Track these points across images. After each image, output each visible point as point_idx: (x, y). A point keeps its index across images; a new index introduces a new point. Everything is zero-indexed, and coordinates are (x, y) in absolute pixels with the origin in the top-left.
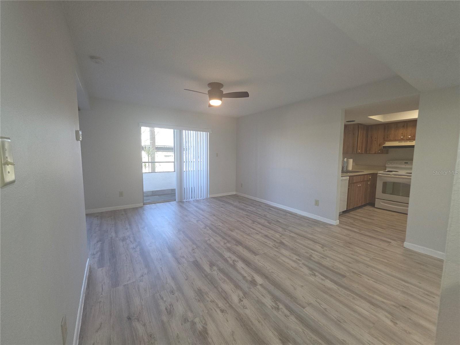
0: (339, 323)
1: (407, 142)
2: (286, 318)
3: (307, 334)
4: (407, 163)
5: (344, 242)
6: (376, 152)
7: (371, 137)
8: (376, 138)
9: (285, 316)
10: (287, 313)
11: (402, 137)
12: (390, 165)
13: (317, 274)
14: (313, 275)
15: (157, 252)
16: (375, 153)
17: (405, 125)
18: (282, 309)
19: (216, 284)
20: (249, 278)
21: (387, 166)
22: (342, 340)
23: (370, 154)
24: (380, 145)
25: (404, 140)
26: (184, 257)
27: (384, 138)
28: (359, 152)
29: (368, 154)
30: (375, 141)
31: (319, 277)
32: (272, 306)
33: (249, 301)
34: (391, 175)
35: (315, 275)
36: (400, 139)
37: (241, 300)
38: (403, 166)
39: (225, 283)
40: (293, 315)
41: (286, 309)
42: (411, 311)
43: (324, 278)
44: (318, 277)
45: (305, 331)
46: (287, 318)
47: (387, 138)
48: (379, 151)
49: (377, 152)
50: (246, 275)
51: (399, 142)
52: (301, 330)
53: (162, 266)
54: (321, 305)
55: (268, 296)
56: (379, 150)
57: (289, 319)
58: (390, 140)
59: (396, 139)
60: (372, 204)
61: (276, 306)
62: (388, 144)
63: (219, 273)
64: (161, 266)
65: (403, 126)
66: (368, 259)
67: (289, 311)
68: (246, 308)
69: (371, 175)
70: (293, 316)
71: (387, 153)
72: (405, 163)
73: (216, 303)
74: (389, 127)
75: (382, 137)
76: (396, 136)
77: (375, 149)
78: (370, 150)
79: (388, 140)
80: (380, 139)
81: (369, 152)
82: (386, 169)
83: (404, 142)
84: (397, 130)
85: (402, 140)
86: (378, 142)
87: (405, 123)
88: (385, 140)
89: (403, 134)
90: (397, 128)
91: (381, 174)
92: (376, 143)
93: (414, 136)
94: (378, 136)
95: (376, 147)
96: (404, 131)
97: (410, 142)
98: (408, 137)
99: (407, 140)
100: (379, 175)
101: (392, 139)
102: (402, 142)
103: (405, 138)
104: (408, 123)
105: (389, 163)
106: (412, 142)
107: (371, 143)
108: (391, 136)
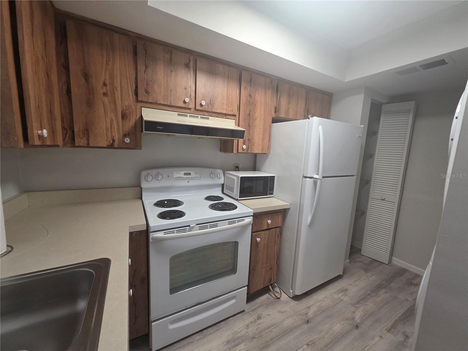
1: (197, 117)
6: (114, 141)
7: (87, 76)
8: (105, 85)
11: (187, 100)
12: (155, 184)
16: (111, 146)
17: (191, 65)
21: (144, 185)
23: (88, 146)
24: (124, 116)
25: (190, 109)
27: (136, 94)
28: (41, 137)
29: (79, 147)
30: (105, 94)
38: (184, 183)
47: (147, 92)
48: (127, 140)
49: (116, 142)
51: (179, 115)
56: (125, 136)
58: (156, 104)
65: (187, 66)
74: (146, 51)
75: (130, 89)
76: (171, 91)
77: (107, 129)
78: (87, 130)
79: (150, 101)
80: (121, 92)
81: (87, 142)
82: (144, 194)
83: (190, 116)
84: (172, 72)
85: (183, 109)
86: (117, 101)
87: (192, 58)
88: (139, 99)
89: (187, 89)
90: (170, 63)
91: (160, 235)
92: (107, 103)
93: (211, 103)
94: (112, 77)
95: (112, 121)
96: (189, 81)
97: (203, 118)
98: (199, 104)
99: (196, 111)
100: (154, 239)
101: (163, 103)
102: (186, 116)
103: (192, 106)
104: (198, 59)
105: (150, 178)
106: (208, 118)
107: (90, 103)
108: (156, 87)
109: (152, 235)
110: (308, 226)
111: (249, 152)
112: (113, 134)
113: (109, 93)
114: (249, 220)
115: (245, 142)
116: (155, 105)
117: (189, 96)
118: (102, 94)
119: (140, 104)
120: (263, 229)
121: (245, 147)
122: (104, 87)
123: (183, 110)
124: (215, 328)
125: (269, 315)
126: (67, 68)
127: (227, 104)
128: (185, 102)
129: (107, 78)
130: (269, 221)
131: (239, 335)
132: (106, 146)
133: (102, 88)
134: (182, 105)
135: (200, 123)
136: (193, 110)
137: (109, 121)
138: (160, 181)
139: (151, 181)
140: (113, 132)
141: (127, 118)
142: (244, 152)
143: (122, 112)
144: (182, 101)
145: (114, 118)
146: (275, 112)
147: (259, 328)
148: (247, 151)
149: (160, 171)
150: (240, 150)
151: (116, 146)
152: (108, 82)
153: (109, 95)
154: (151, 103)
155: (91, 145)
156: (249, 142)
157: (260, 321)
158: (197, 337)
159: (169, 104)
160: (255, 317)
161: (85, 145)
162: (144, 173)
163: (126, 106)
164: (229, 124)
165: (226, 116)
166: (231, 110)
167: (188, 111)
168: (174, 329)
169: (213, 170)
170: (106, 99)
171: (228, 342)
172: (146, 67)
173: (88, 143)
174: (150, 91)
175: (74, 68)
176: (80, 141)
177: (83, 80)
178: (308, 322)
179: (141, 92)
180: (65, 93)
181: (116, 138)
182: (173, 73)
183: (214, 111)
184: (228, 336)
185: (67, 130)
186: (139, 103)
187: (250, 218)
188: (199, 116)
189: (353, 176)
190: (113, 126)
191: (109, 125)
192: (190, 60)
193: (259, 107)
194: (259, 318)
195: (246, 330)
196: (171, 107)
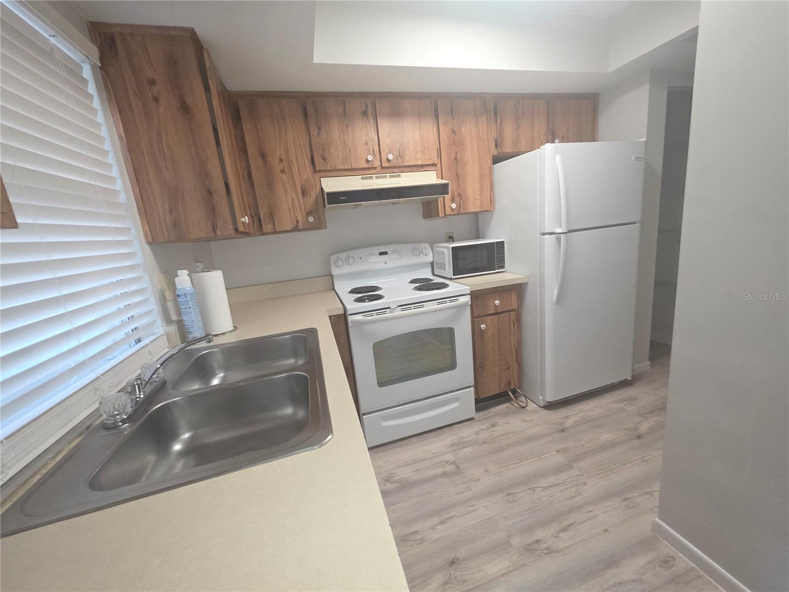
1: (385, 177)
6: (298, 222)
7: (263, 155)
8: (281, 160)
11: (369, 158)
12: (346, 269)
16: (296, 229)
17: (369, 111)
21: (335, 271)
23: (275, 232)
24: (304, 193)
25: (375, 168)
27: (313, 163)
29: (267, 234)
30: (283, 171)
36: (362, 165)
47: (324, 159)
48: (311, 219)
49: (300, 223)
51: (363, 178)
56: (308, 214)
58: (336, 170)
59: (353, 167)
62: (332, 185)
65: (365, 114)
72: (381, 254)
74: (316, 109)
75: (306, 159)
76: (350, 150)
77: (289, 210)
78: (271, 214)
79: (329, 169)
80: (298, 164)
81: (273, 227)
82: (336, 283)
83: (377, 177)
84: (348, 126)
85: (367, 170)
86: (295, 176)
87: (369, 102)
88: (316, 169)
89: (369, 144)
90: (345, 117)
91: (359, 317)
92: (286, 181)
93: (401, 154)
94: (287, 150)
95: (293, 199)
96: (370, 132)
97: (392, 176)
98: (385, 159)
99: (383, 170)
100: (353, 322)
101: (342, 167)
102: (371, 178)
103: (377, 164)
104: (376, 102)
105: (340, 263)
106: (399, 176)
107: (270, 185)
108: (332, 150)
109: (350, 318)
110: (556, 304)
111: (462, 211)
112: (296, 215)
113: (286, 169)
114: (467, 299)
115: (454, 200)
116: (335, 172)
117: (372, 152)
118: (280, 172)
119: (318, 175)
120: (490, 313)
121: (454, 206)
122: (281, 163)
123: (367, 172)
124: (436, 432)
125: (508, 423)
126: (244, 151)
127: (422, 151)
128: (367, 161)
129: (282, 152)
130: (497, 302)
131: (466, 440)
132: (290, 229)
133: (279, 165)
134: (365, 165)
135: (390, 184)
136: (379, 169)
137: (290, 201)
138: (352, 265)
139: (342, 266)
140: (296, 212)
141: (307, 194)
142: (453, 213)
143: (302, 187)
144: (364, 160)
145: (294, 196)
146: (496, 147)
147: (492, 435)
148: (459, 211)
149: (351, 253)
150: (448, 212)
151: (301, 228)
152: (283, 157)
153: (287, 172)
154: (330, 171)
155: (278, 230)
156: (460, 198)
157: (494, 429)
158: (415, 439)
159: (350, 167)
160: (488, 424)
161: (272, 231)
162: (333, 258)
163: (304, 180)
164: (429, 178)
165: (422, 168)
166: (429, 158)
167: (373, 171)
168: (387, 427)
169: (417, 245)
170: (284, 177)
171: (452, 445)
172: (319, 128)
173: (274, 229)
174: (326, 157)
175: (252, 149)
176: (267, 227)
177: (261, 160)
178: (563, 431)
179: (317, 159)
180: (246, 178)
181: (300, 219)
182: (349, 128)
183: (405, 164)
184: (452, 440)
185: (254, 218)
186: (317, 173)
187: (466, 297)
188: (388, 175)
189: (634, 223)
190: (295, 207)
191: (290, 204)
192: (367, 106)
193: (469, 146)
194: (494, 426)
195: (475, 436)
196: (352, 171)
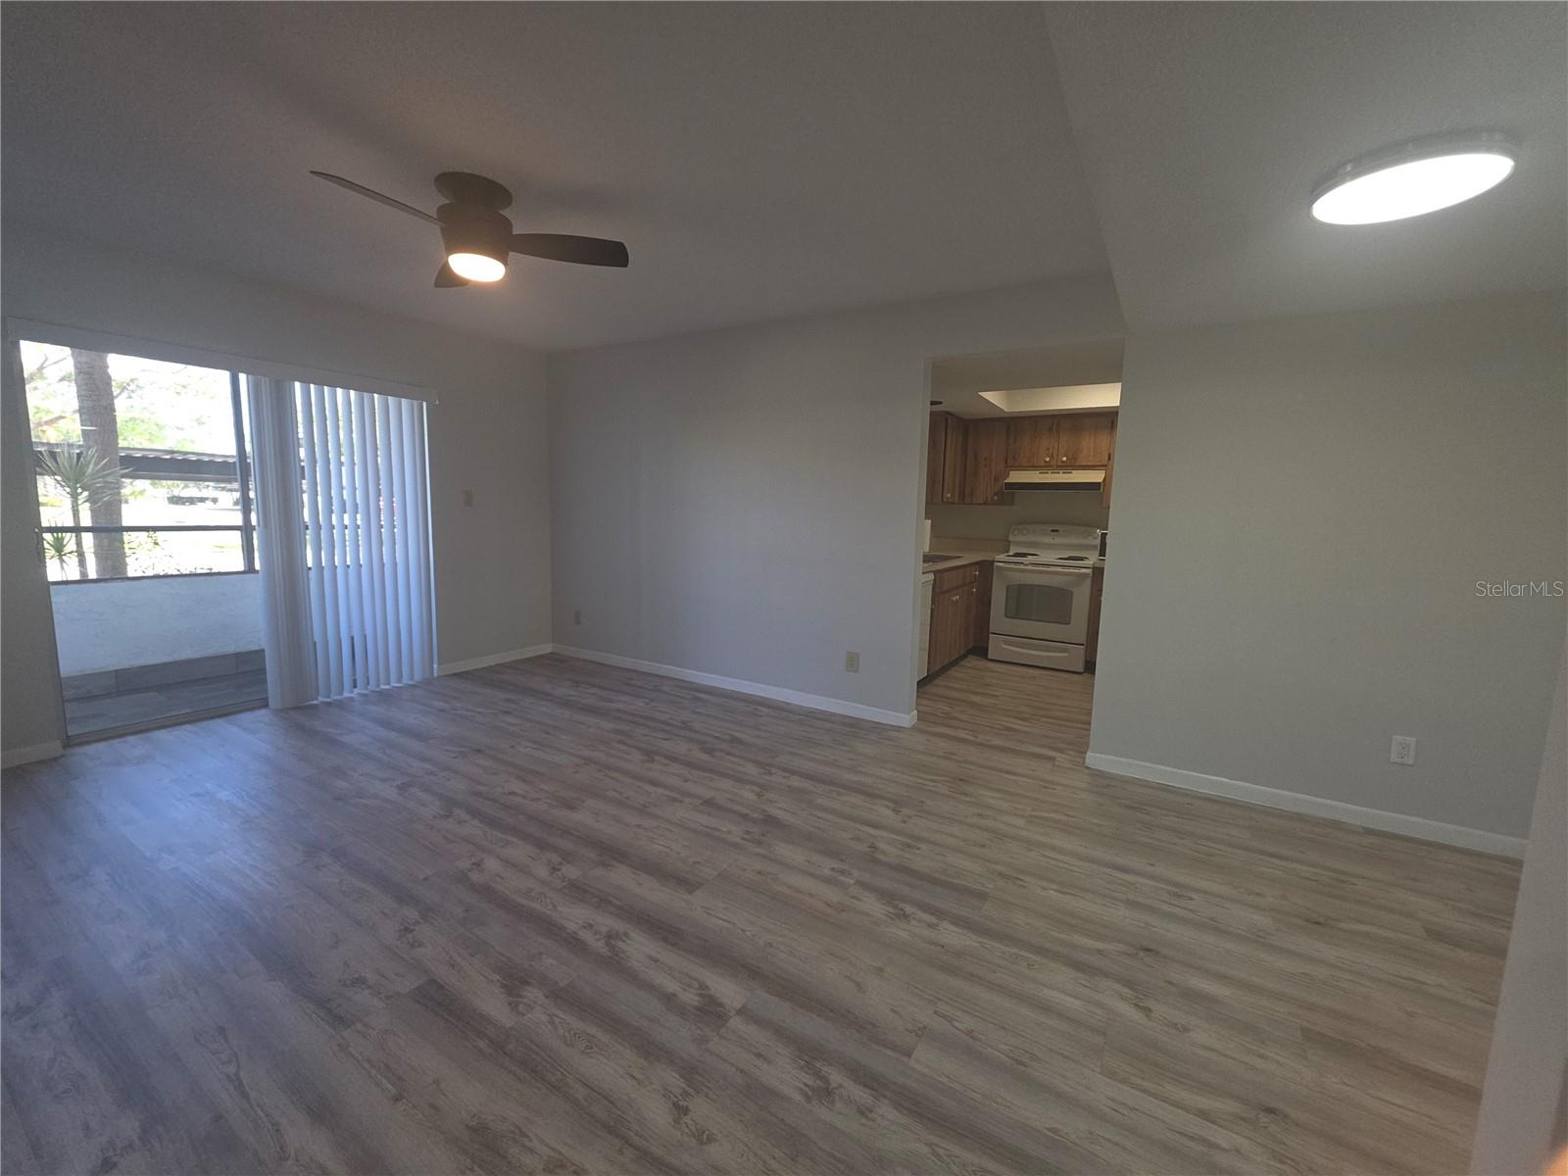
0: (1023, 1068)
1: (1059, 473)
2: (864, 1121)
3: (948, 1156)
4: (1057, 531)
5: (947, 779)
6: (987, 499)
7: (976, 457)
8: (986, 459)
9: (861, 1113)
10: (862, 1095)
11: (1048, 459)
12: (1019, 538)
13: (909, 909)
14: (898, 916)
15: (196, 992)
16: (985, 503)
17: (1054, 428)
18: (841, 1086)
19: (553, 1074)
20: (690, 998)
21: (1011, 539)
22: (1048, 1130)
23: (971, 504)
24: (996, 479)
25: (1052, 467)
26: (360, 981)
27: (1005, 461)
28: (947, 497)
29: (967, 504)
31: (920, 921)
32: (806, 1089)
33: (714, 1101)
34: (1026, 565)
35: (905, 916)
36: (1043, 464)
37: (680, 1110)
38: (1048, 540)
39: (595, 1049)
40: (885, 1097)
41: (855, 1081)
42: (1165, 957)
43: (933, 920)
44: (914, 918)
45: (937, 1149)
46: (868, 1118)
47: (1014, 458)
48: (996, 498)
49: (989, 499)
50: (672, 986)
51: (1040, 473)
52: (925, 1150)
53: (239, 1067)
54: (956, 1024)
55: (780, 1050)
56: (995, 494)
57: (873, 1120)
58: (1020, 466)
59: (1035, 464)
60: (981, 651)
61: (818, 1081)
62: (1016, 477)
63: (558, 1012)
64: (232, 1069)
65: (1050, 429)
66: (1020, 822)
67: (866, 1086)
68: (711, 1139)
69: (977, 567)
70: (886, 1101)
71: (1012, 503)
72: (1053, 531)
73: (573, 1168)
74: (1016, 428)
75: (1002, 459)
76: (1034, 454)
77: (984, 491)
78: (972, 492)
79: (1016, 467)
80: (997, 460)
81: (971, 500)
83: (1051, 474)
85: (1046, 467)
86: (992, 469)
87: (1055, 422)
88: (1008, 467)
89: (1050, 449)
90: (1036, 432)
92: (986, 472)
93: (1074, 457)
94: (991, 453)
96: (1052, 441)
97: (1065, 474)
98: (1061, 460)
99: (1058, 470)
101: (1027, 465)
102: (1048, 473)
103: (1054, 462)
104: (1061, 421)
105: (1016, 532)
106: (1070, 474)
107: (976, 474)
108: (1022, 453)
112: (987, 495)
113: (988, 464)
116: (1019, 469)
117: (1050, 456)
118: (984, 466)
119: (1008, 471)
122: (986, 461)
127: (1093, 456)
128: (1046, 462)
129: (988, 454)
132: (982, 503)
133: (984, 462)
135: (1060, 480)
136: (1055, 467)
137: (986, 484)
138: (1026, 536)
139: (1017, 535)
140: (987, 492)
141: (998, 480)
143: (995, 476)
144: (1044, 461)
145: (989, 483)
149: (1028, 526)
151: (988, 503)
152: (988, 457)
153: (988, 466)
155: (974, 502)
159: (1032, 465)
162: (1012, 528)
163: (998, 474)
165: (1093, 468)
166: (1100, 460)
167: (1050, 470)
170: (986, 469)
172: (1016, 440)
173: (972, 502)
174: (1017, 458)
175: (970, 452)
176: (968, 500)
177: (974, 459)
179: (1010, 459)
182: (1037, 439)
183: (1077, 465)
187: (1087, 570)
188: (1062, 471)
190: (988, 488)
191: (985, 488)
192: (1053, 424)
196: (1034, 468)
